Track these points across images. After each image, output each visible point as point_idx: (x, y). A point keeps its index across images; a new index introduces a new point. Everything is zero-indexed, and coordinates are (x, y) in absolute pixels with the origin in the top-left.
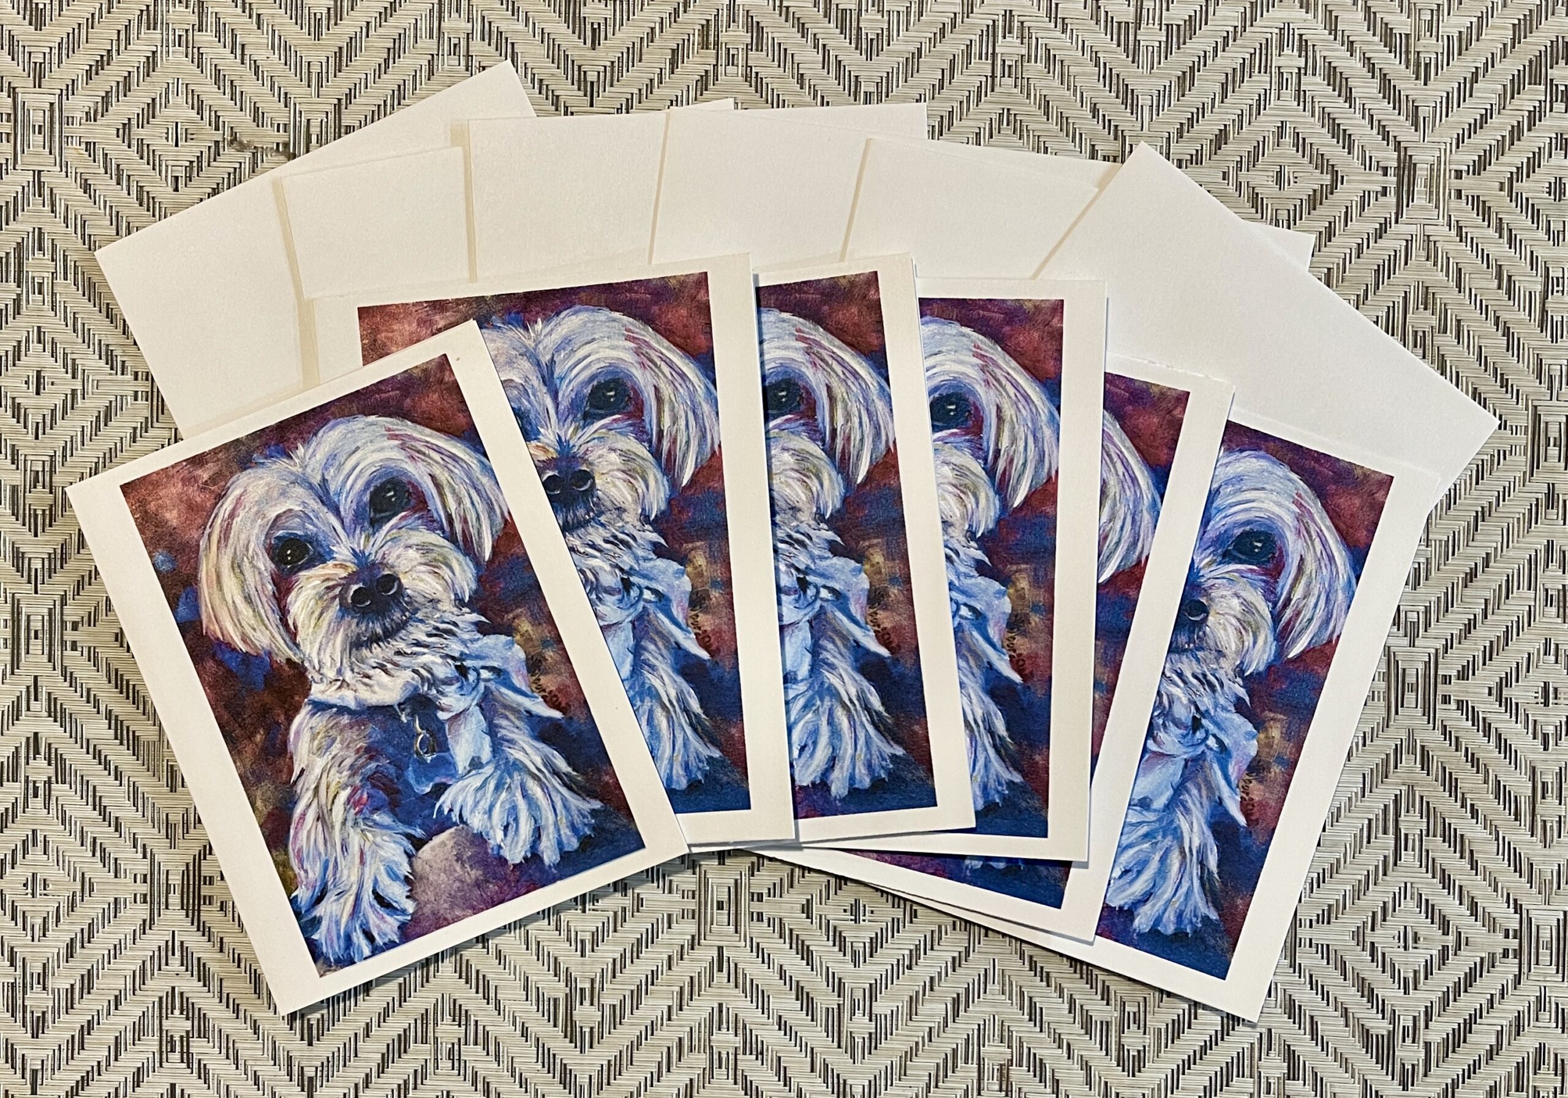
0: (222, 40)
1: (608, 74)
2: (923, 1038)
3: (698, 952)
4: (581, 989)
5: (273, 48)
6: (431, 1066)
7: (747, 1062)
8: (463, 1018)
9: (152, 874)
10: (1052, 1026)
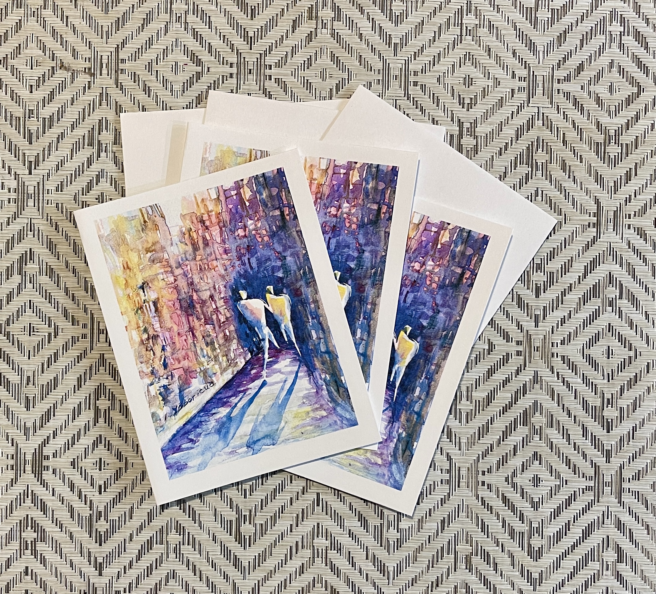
0: (56, 13)
1: (260, 33)
2: (426, 541)
3: (306, 496)
4: (244, 515)
5: (83, 18)
6: (165, 556)
7: (332, 554)
8: (182, 531)
9: (17, 454)
10: (493, 535)
